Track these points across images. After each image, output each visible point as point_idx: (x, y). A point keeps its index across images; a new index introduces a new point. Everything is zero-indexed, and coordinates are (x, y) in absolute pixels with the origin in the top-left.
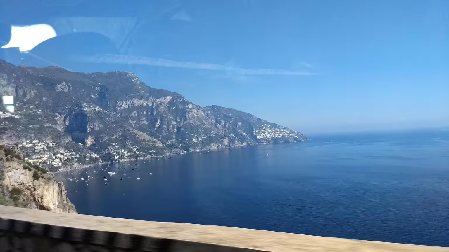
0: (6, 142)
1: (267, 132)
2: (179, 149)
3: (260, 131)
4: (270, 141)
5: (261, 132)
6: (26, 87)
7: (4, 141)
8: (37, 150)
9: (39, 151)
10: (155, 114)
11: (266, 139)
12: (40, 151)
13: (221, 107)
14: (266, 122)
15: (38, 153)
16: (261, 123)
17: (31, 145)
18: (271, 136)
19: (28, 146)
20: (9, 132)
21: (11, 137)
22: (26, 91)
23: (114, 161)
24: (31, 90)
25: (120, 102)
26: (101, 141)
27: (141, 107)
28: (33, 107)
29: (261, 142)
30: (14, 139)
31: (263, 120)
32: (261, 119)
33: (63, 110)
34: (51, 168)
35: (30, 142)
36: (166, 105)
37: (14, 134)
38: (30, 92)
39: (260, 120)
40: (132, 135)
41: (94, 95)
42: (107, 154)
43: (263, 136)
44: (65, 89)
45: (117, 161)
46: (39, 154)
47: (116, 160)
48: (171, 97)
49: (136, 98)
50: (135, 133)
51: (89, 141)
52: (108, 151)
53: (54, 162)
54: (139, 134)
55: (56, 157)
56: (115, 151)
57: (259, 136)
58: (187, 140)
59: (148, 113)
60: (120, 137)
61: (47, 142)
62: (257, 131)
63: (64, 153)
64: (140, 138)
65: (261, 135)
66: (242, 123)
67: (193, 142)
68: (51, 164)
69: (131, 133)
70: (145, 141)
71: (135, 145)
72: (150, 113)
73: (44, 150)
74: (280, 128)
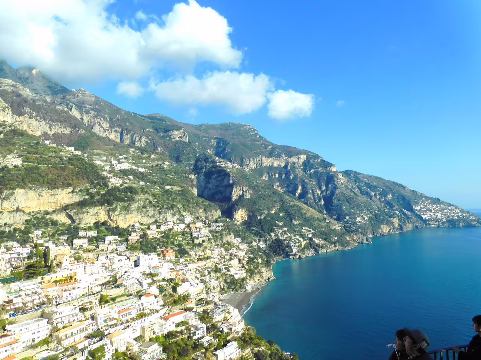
1: (433, 210)
2: (361, 235)
3: (422, 208)
4: (443, 223)
5: (425, 209)
6: (135, 133)
7: (134, 217)
8: (197, 238)
9: (200, 241)
10: (291, 178)
11: (437, 220)
12: (203, 241)
13: (359, 174)
14: (422, 196)
15: (200, 245)
16: (418, 196)
17: (182, 226)
18: (441, 216)
19: (179, 230)
20: (141, 198)
21: (144, 207)
22: (135, 138)
23: (292, 255)
24: (141, 137)
25: (247, 160)
26: (259, 218)
27: (270, 169)
28: (155, 157)
29: (430, 224)
30: (151, 213)
31: (419, 193)
32: (416, 191)
33: (186, 166)
34: (230, 282)
35: (179, 219)
36: (301, 167)
37: (150, 202)
38: (140, 138)
40: (296, 208)
41: (210, 150)
42: (275, 242)
43: (430, 215)
44: (184, 137)
45: (298, 257)
46: (202, 249)
47: (295, 255)
48: (305, 156)
49: (264, 156)
50: (298, 205)
51: (240, 215)
52: (276, 235)
53: (232, 267)
54: (303, 207)
55: (231, 255)
56: (286, 236)
57: (424, 214)
58: (347, 218)
59: (282, 177)
60: (280, 212)
61: (204, 220)
62: (418, 208)
63: (239, 245)
64: (308, 215)
65: (426, 214)
66: (393, 196)
67: (358, 222)
68: (229, 273)
69: (294, 206)
70: (315, 219)
71: (305, 226)
72: (284, 176)
73: (209, 240)
74: (444, 205)
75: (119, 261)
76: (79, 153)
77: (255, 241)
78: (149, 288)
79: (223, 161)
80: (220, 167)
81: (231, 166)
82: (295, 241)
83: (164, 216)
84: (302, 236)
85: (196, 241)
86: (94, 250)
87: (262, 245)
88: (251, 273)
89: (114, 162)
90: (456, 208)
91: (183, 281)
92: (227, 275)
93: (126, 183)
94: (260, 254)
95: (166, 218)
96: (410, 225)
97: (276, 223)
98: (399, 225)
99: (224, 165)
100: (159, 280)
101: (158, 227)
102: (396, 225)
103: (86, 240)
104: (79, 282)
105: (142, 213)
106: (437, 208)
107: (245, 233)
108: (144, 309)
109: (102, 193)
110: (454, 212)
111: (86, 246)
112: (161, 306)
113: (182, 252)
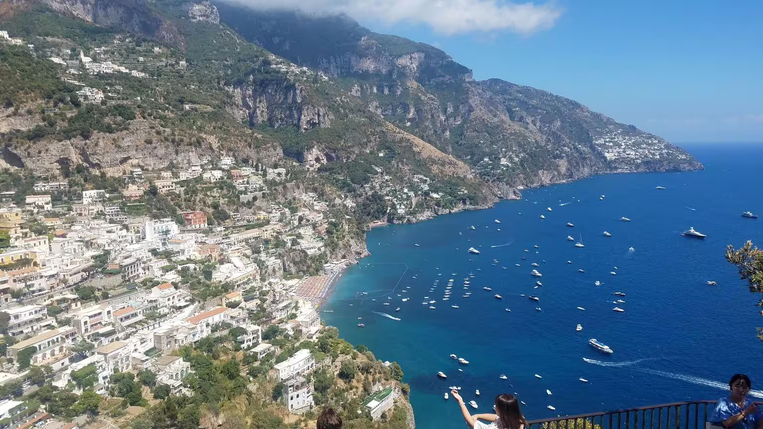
0: (135, 162)
1: (623, 144)
2: (505, 186)
3: (607, 142)
4: (637, 166)
5: (612, 144)
7: (129, 158)
8: (245, 193)
9: (248, 197)
10: (399, 93)
11: (629, 161)
12: (255, 199)
13: (510, 85)
14: (609, 121)
15: (249, 204)
16: (602, 123)
17: (218, 174)
18: (635, 154)
19: (213, 180)
20: (140, 124)
21: (149, 142)
23: (397, 219)
27: (364, 76)
28: (161, 51)
30: (161, 151)
34: (301, 261)
35: (211, 162)
36: (415, 73)
37: (158, 133)
39: (597, 117)
40: (404, 144)
42: (371, 198)
43: (619, 152)
44: (213, 16)
45: (406, 222)
46: (252, 210)
47: (401, 218)
48: (423, 55)
50: (409, 140)
51: (314, 156)
52: (372, 188)
53: (302, 238)
54: (416, 142)
55: (301, 219)
56: (388, 189)
57: (608, 152)
58: (486, 159)
59: (383, 92)
60: (379, 150)
61: (255, 164)
62: (602, 141)
63: (313, 204)
64: (424, 155)
65: (612, 152)
66: (562, 122)
67: (503, 165)
68: (298, 247)
69: (401, 140)
70: (434, 162)
71: (419, 173)
72: (386, 92)
73: (264, 196)
74: (643, 137)
75: (109, 232)
76: (19, 41)
77: (340, 197)
78: (165, 275)
79: (284, 63)
80: (278, 72)
81: (297, 71)
82: (402, 197)
83: (185, 157)
84: (413, 187)
85: (244, 198)
86: (64, 214)
87: (350, 203)
88: (332, 246)
89: (86, 60)
90: (659, 142)
91: (222, 262)
92: (295, 250)
93: (112, 98)
94: (348, 217)
95: (189, 160)
96: (586, 169)
97: (373, 169)
98: (568, 169)
99: (285, 70)
100: (183, 261)
101: (176, 175)
102: (563, 170)
103: (48, 198)
104: (41, 267)
105: (145, 152)
106: (630, 142)
107: (323, 185)
108: (158, 306)
109: (69, 115)
110: (656, 148)
111: (49, 207)
112: (186, 301)
113: (220, 216)
